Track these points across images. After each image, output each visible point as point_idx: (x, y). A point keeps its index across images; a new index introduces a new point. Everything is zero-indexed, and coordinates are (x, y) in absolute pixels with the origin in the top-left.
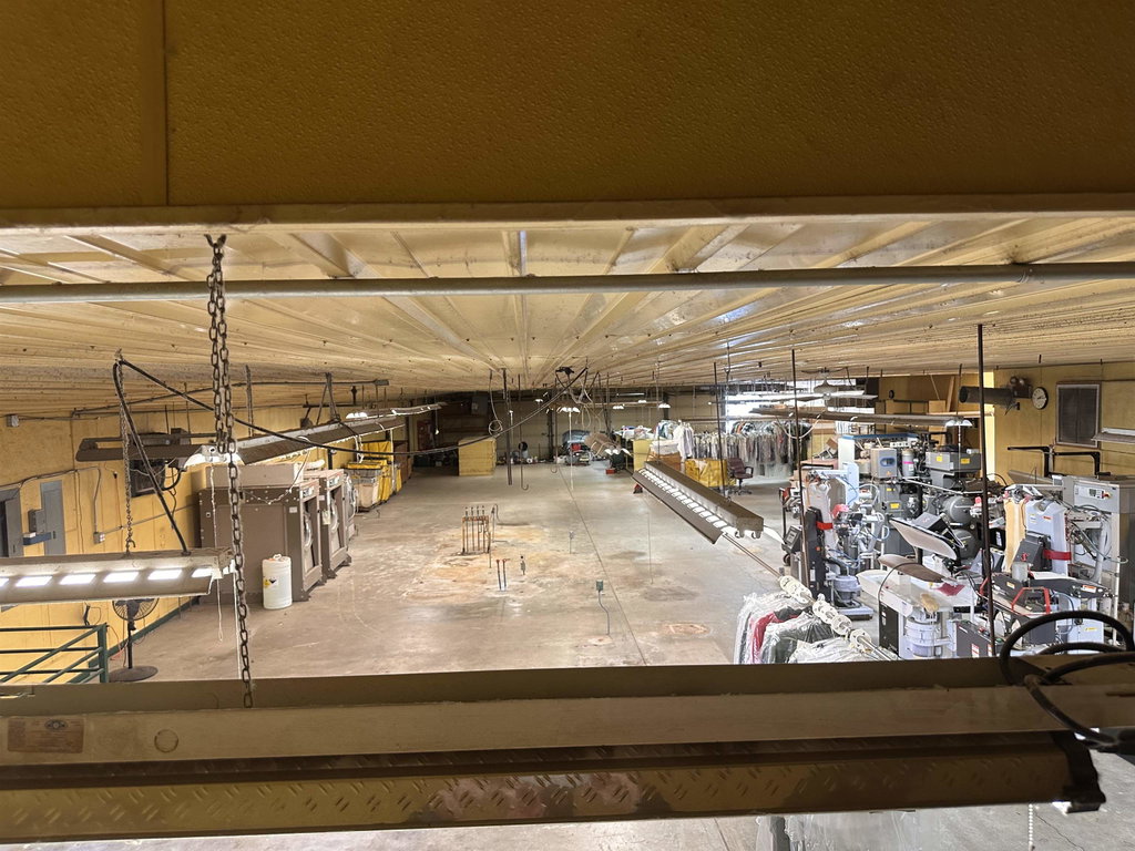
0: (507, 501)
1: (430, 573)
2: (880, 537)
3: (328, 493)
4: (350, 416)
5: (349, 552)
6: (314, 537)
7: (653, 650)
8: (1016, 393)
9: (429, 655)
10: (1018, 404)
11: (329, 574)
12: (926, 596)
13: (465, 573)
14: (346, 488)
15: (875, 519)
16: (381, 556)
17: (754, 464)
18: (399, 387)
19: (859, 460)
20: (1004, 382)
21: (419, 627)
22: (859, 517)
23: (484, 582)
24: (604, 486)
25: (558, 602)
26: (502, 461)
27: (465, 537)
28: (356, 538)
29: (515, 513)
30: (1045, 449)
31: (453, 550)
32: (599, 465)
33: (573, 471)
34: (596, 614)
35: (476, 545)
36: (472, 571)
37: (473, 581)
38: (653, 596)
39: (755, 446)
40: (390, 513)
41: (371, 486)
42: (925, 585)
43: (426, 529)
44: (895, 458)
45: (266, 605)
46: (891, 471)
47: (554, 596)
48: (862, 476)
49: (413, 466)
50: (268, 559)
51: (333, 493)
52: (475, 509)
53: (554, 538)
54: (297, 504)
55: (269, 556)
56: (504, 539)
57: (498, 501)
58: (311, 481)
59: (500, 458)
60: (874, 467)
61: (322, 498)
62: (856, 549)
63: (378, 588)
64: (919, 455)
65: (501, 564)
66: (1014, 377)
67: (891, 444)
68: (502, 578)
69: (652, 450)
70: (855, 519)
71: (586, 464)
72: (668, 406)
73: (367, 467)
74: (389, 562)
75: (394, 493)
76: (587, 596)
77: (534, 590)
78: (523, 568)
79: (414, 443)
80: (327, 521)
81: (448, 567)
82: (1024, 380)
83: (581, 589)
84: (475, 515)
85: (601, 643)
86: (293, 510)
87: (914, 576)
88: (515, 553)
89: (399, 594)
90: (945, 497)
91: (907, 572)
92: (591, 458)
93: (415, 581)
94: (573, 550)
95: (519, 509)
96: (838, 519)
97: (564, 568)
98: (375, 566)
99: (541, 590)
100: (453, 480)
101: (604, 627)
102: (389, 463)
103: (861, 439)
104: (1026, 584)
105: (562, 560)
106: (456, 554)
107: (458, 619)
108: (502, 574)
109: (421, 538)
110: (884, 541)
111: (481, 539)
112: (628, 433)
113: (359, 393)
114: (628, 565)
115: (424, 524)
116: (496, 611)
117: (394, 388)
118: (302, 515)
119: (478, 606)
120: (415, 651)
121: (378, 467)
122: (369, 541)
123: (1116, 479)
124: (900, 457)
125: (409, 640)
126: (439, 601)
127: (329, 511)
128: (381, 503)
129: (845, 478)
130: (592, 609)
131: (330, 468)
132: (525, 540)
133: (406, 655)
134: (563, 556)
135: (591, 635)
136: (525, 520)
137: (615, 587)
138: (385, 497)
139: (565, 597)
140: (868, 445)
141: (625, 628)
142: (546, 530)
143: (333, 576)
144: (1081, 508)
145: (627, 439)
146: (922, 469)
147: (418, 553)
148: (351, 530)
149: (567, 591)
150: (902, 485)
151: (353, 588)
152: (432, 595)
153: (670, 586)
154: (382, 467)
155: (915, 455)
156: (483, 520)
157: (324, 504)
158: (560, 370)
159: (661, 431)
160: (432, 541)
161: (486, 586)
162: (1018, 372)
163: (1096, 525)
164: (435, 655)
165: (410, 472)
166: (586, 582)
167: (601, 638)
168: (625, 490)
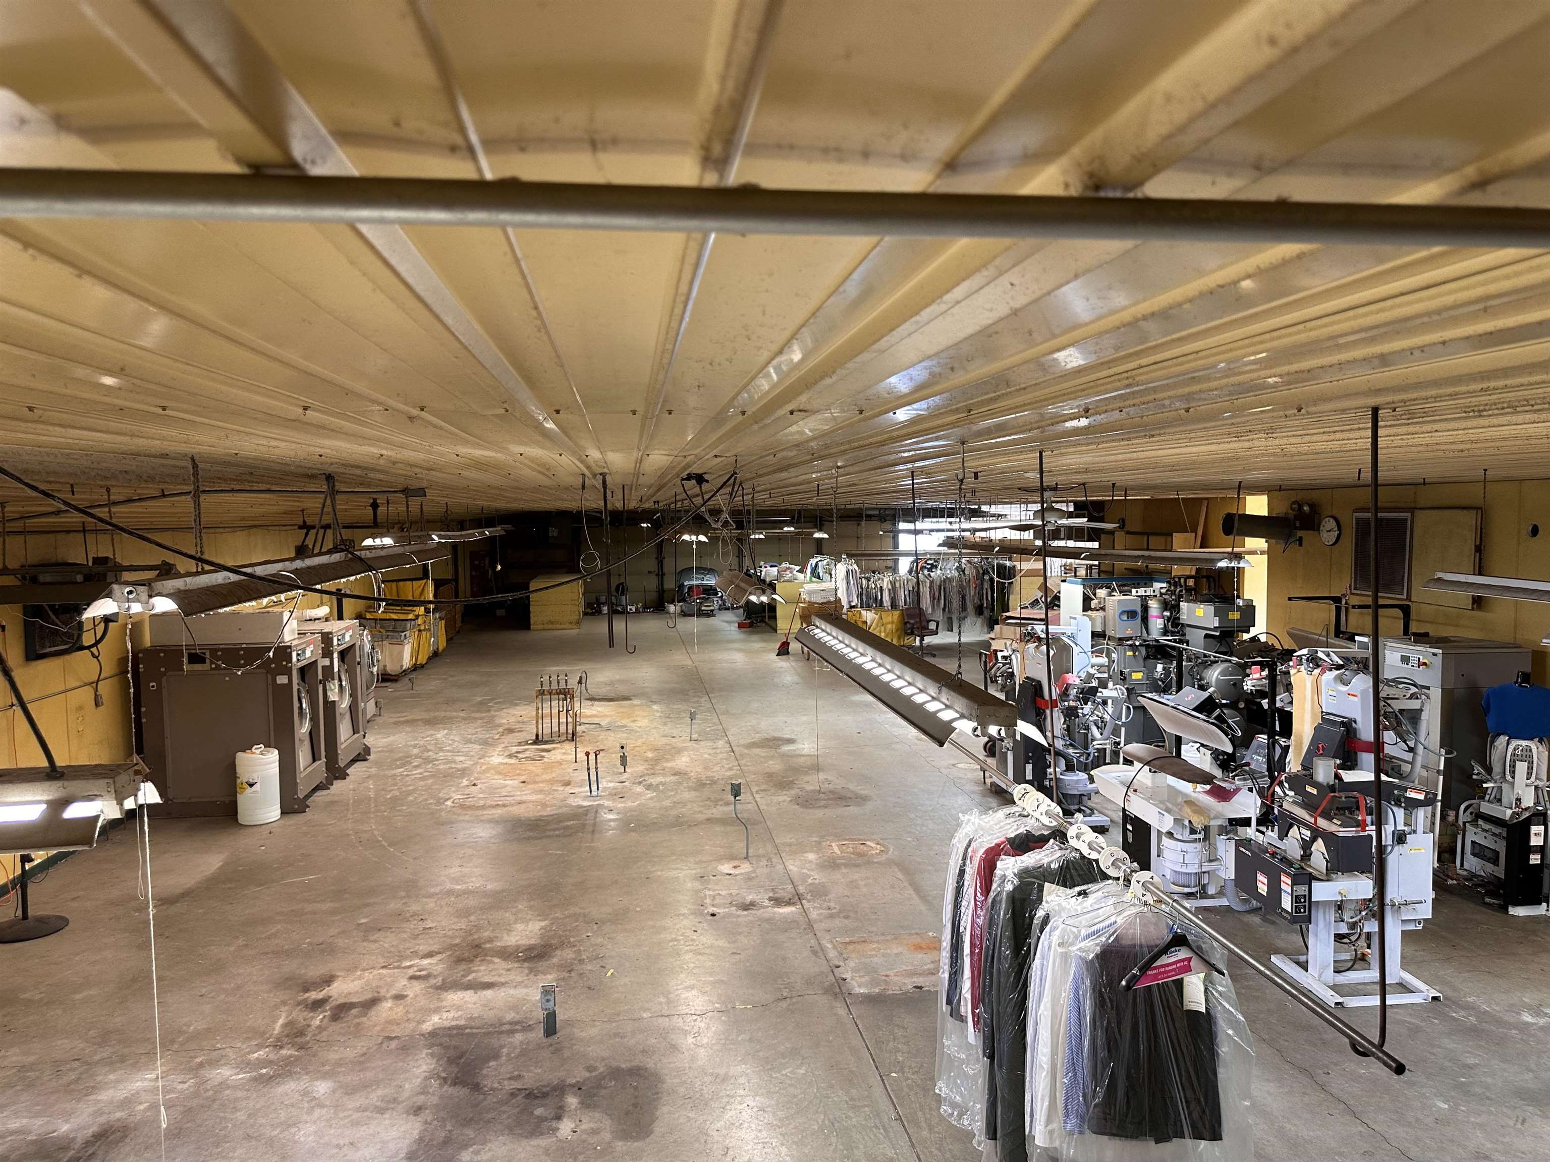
0: (598, 666)
1: (487, 770)
2: (1120, 718)
3: (335, 655)
4: (368, 542)
5: (366, 741)
6: (314, 720)
7: (810, 881)
8: (1298, 524)
9: (486, 894)
10: (1301, 539)
11: (336, 772)
12: (1190, 803)
13: (539, 771)
14: (362, 647)
15: (1114, 694)
16: (415, 746)
17: (939, 615)
18: (443, 500)
19: (1089, 613)
20: (1282, 509)
21: (470, 852)
22: (1093, 691)
23: (568, 784)
24: (736, 645)
25: (674, 812)
26: (592, 609)
27: (539, 718)
28: (377, 719)
29: (612, 683)
30: (1337, 600)
31: (522, 736)
32: (729, 616)
33: (695, 624)
34: (729, 829)
35: (556, 729)
36: (550, 767)
37: (552, 782)
38: (807, 801)
39: (941, 589)
40: (428, 683)
41: (401, 644)
42: (1186, 787)
43: (482, 706)
44: (1139, 610)
45: (243, 818)
46: (1131, 629)
47: (667, 803)
48: (1094, 635)
49: (463, 616)
50: (244, 751)
51: (343, 655)
52: (554, 678)
53: (667, 718)
54: (288, 672)
55: (247, 748)
56: (596, 720)
57: (586, 666)
58: (309, 637)
59: (589, 605)
60: (1110, 624)
61: (327, 662)
62: (1086, 735)
63: (409, 793)
64: (1171, 606)
65: (592, 757)
66: (1294, 503)
67: (1134, 591)
68: (593, 778)
69: (803, 596)
70: (1087, 694)
71: (710, 614)
72: (826, 536)
73: (394, 616)
74: (426, 754)
75: (436, 654)
76: (716, 802)
77: (640, 794)
78: (624, 760)
79: (464, 584)
80: (333, 696)
81: (513, 761)
82: (1309, 505)
83: (706, 792)
84: (554, 686)
85: (737, 871)
86: (282, 680)
87: (1174, 775)
88: (612, 741)
89: (441, 801)
90: (1207, 664)
91: (1163, 769)
92: (716, 606)
93: (465, 782)
94: (695, 736)
95: (618, 677)
96: (1065, 694)
97: (682, 762)
98: (405, 760)
99: (650, 794)
100: (520, 636)
101: (740, 847)
102: (427, 611)
103: (1091, 584)
104: (1332, 788)
105: (679, 751)
106: (527, 743)
107: (528, 839)
108: (593, 772)
109: (476, 719)
110: (1124, 724)
111: (563, 720)
112: (769, 572)
113: (382, 510)
114: (772, 757)
115: (479, 699)
116: (584, 825)
117: (434, 503)
118: (295, 687)
119: (558, 819)
120: (464, 887)
121: (410, 616)
122: (397, 723)
123: (1437, 642)
124: (1145, 608)
125: (454, 871)
126: (499, 811)
127: (336, 682)
128: (416, 668)
129: (1072, 637)
130: (723, 821)
131: (340, 618)
132: (624, 722)
133: (450, 892)
134: (680, 745)
135: (721, 859)
136: (626, 694)
137: (754, 789)
138: (422, 659)
139: (684, 804)
140: (1102, 593)
141: (770, 847)
142: (655, 707)
143: (343, 776)
144: (1393, 680)
145: (768, 580)
146: (1175, 625)
147: (469, 741)
148: (370, 707)
149: (687, 795)
150: (1148, 647)
151: (372, 794)
152: (489, 802)
153: (831, 787)
154: (417, 617)
155: (1165, 606)
156: (566, 694)
157: (328, 670)
158: (689, 477)
159: (815, 569)
160: (490, 724)
161: (569, 790)
162: (1300, 496)
163: (1415, 704)
164: (495, 894)
165: (459, 624)
166: (714, 782)
167: (736, 863)
168: (764, 650)
